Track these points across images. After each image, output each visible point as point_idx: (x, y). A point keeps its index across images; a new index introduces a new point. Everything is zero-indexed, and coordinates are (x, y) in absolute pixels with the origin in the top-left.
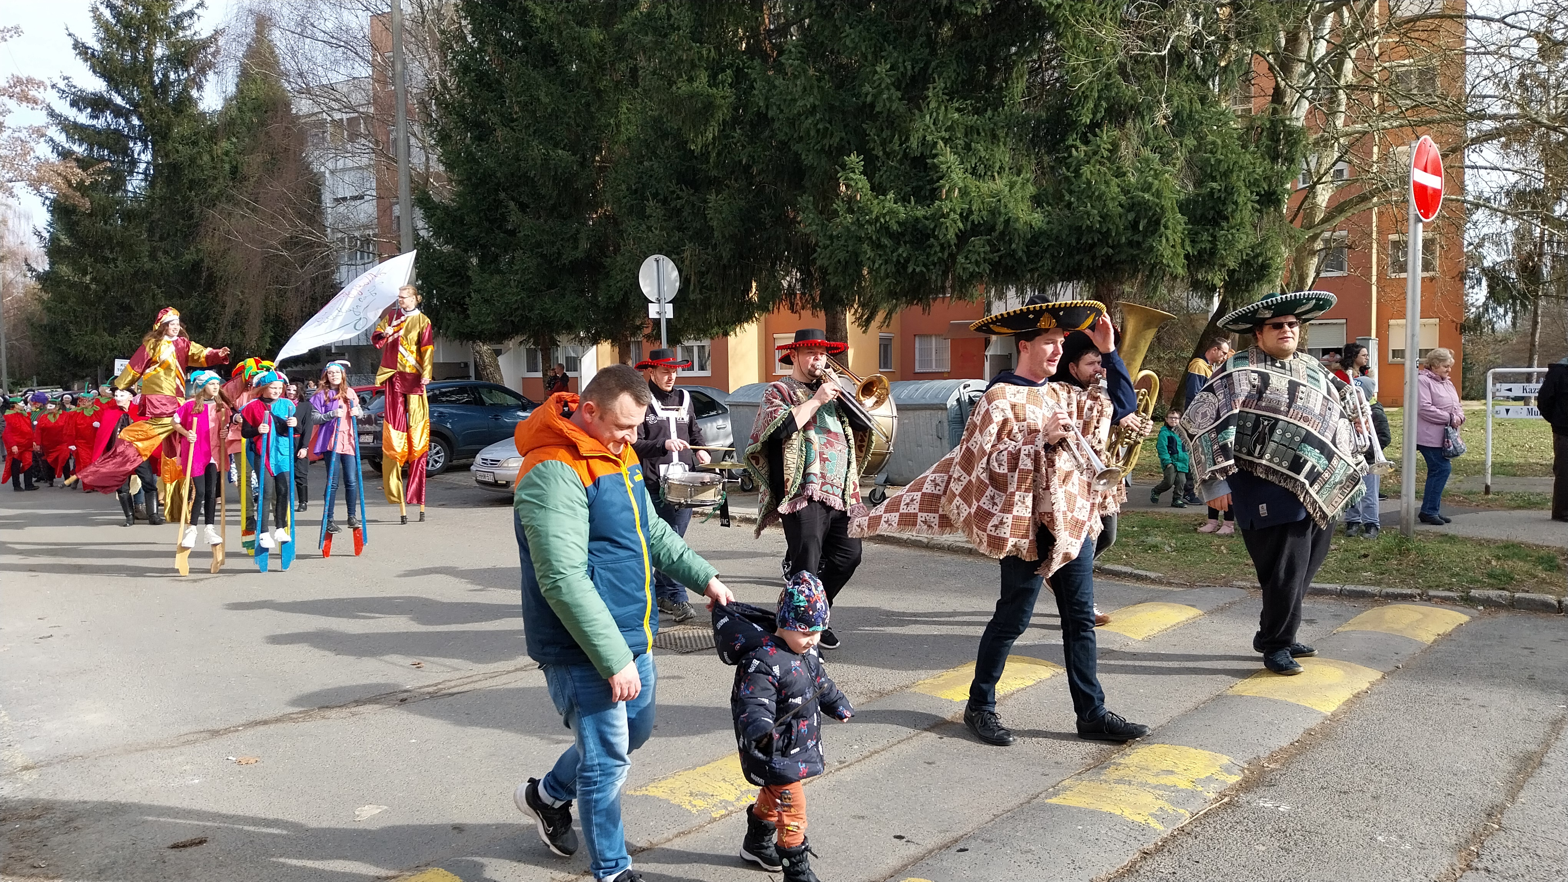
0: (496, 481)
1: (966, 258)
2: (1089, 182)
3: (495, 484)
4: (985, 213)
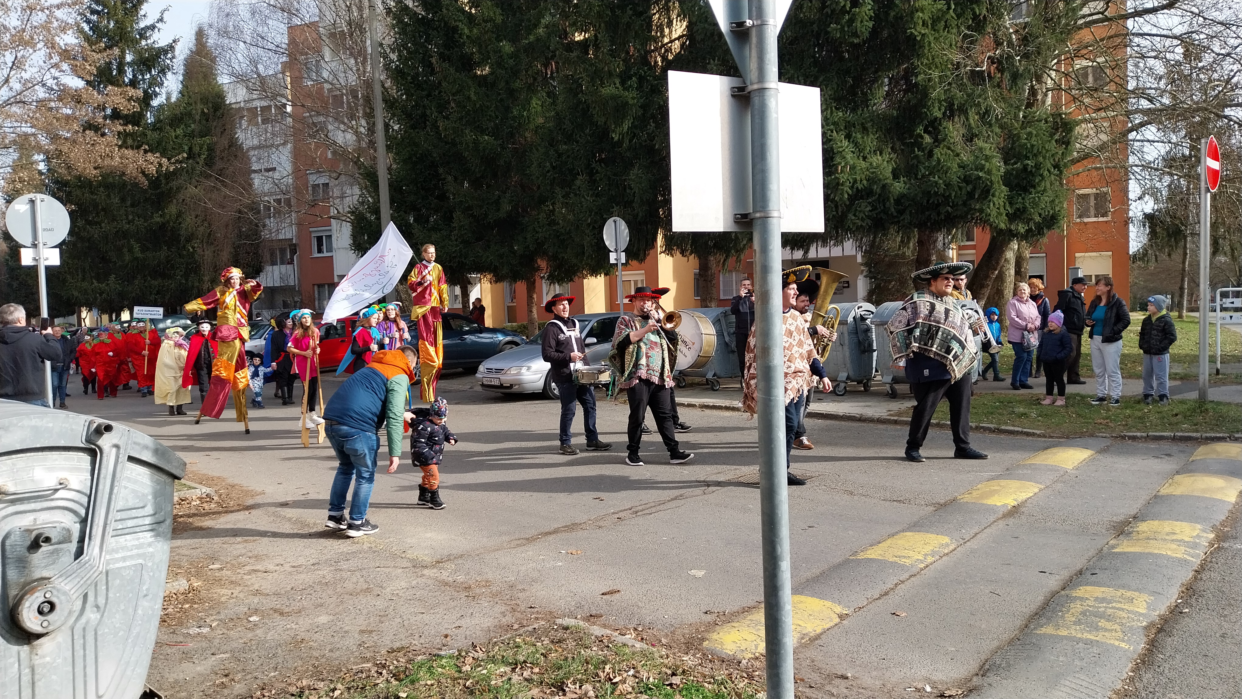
0: (502, 385)
1: (855, 215)
2: (939, 160)
3: (501, 386)
4: (865, 182)
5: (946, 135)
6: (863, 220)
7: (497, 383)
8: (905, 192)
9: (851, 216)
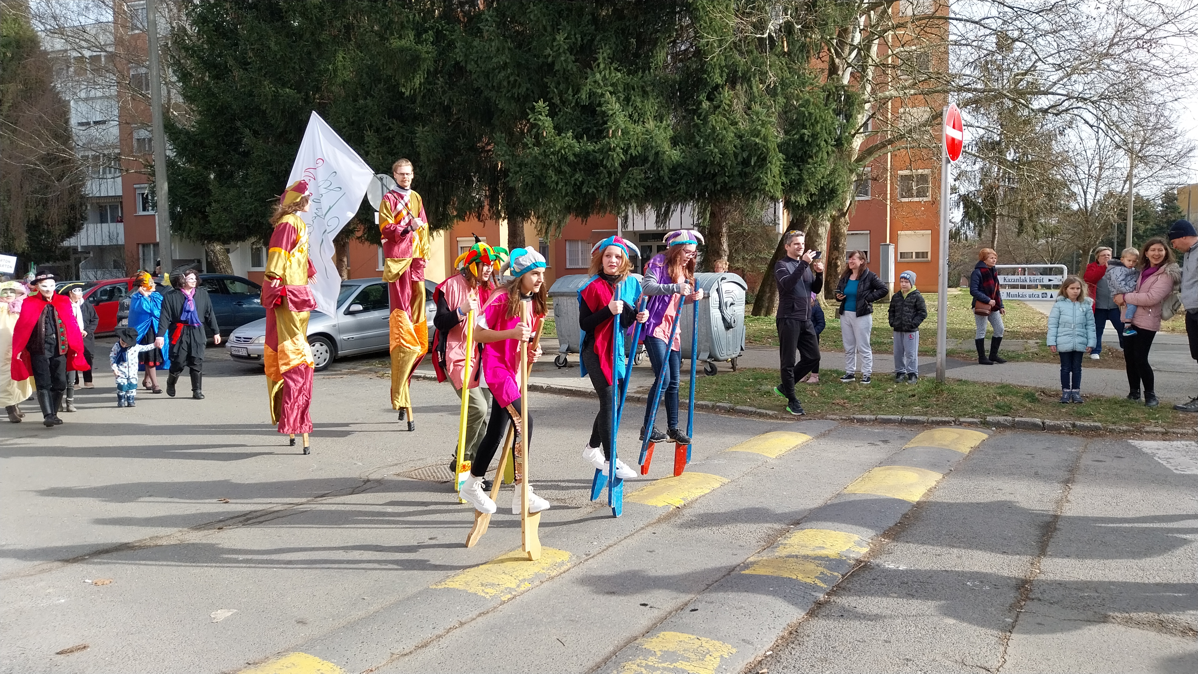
0: (249, 355)
1: (627, 183)
2: (714, 128)
3: (249, 357)
4: (639, 148)
5: (722, 101)
6: (635, 187)
7: (244, 353)
8: (681, 160)
9: (623, 184)
